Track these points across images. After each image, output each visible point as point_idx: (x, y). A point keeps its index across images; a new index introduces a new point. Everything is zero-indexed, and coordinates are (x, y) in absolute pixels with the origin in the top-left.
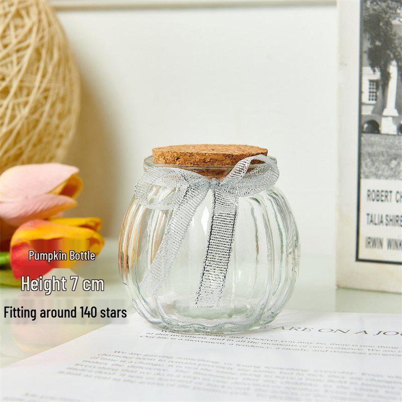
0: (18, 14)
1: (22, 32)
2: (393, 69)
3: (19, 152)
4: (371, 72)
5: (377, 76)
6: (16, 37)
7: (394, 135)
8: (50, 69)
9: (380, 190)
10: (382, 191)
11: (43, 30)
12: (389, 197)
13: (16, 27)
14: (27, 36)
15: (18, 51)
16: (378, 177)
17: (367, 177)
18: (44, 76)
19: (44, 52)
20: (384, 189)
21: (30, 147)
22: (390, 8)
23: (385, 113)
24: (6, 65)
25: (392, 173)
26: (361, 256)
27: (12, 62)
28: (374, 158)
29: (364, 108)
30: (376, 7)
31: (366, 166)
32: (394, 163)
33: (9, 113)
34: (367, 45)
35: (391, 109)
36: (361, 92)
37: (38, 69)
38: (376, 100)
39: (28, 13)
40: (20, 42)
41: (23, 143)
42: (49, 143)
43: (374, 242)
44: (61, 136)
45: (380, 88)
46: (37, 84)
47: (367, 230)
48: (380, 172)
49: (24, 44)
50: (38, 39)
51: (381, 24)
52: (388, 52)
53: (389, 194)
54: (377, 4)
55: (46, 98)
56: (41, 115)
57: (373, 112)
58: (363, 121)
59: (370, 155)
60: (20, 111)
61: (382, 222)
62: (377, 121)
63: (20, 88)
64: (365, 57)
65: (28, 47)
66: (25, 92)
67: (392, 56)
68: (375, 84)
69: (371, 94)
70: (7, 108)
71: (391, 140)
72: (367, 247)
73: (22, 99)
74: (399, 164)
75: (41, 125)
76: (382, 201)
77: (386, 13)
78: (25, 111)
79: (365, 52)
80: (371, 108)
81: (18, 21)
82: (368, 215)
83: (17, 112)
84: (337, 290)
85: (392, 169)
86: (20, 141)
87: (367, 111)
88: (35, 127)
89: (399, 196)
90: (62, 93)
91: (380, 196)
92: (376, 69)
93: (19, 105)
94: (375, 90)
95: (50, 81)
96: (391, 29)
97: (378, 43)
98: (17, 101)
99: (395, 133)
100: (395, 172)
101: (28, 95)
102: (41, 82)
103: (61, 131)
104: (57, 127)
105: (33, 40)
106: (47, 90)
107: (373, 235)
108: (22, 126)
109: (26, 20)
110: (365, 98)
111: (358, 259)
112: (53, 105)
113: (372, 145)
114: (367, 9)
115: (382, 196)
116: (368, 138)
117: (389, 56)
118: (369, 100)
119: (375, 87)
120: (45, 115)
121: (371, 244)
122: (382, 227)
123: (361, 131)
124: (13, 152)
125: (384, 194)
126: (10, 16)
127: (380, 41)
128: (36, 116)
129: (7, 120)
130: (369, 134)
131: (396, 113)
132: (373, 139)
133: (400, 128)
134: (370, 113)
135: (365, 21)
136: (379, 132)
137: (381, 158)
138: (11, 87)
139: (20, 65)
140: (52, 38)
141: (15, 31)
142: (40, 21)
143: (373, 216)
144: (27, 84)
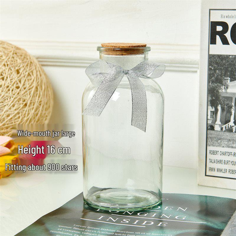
0: (29, 75)
1: (31, 82)
2: (219, 108)
4: (211, 108)
5: (213, 110)
6: (29, 84)
8: (41, 94)
9: (214, 150)
11: (38, 79)
12: (217, 153)
13: (28, 80)
14: (32, 83)
15: (29, 90)
16: (213, 146)
17: (209, 146)
18: (39, 97)
19: (39, 88)
20: (216, 150)
22: (218, 86)
23: (216, 123)
24: (25, 96)
25: (219, 145)
26: (207, 174)
27: (27, 94)
28: (212, 139)
29: (208, 121)
30: (213, 85)
31: (209, 142)
32: (219, 141)
34: (210, 98)
35: (218, 122)
36: (207, 115)
37: (37, 94)
38: (213, 118)
39: (33, 74)
43: (212, 169)
45: (215, 114)
46: (37, 100)
47: (209, 165)
48: (214, 144)
49: (31, 87)
50: (36, 83)
51: (215, 91)
52: (218, 101)
54: (214, 84)
55: (40, 105)
56: (39, 111)
58: (208, 126)
59: (210, 138)
61: (215, 162)
62: (213, 126)
64: (209, 103)
65: (33, 87)
66: (32, 104)
69: (211, 116)
70: (26, 111)
71: (218, 133)
72: (209, 171)
73: (31, 107)
74: (221, 141)
77: (217, 88)
78: (33, 111)
79: (209, 101)
80: (211, 121)
81: (29, 78)
82: (210, 159)
84: (198, 186)
85: (219, 143)
87: (210, 122)
89: (221, 153)
91: (214, 153)
92: (213, 107)
94: (212, 115)
96: (219, 93)
97: (214, 98)
98: (29, 108)
99: (220, 130)
101: (34, 105)
104: (45, 114)
105: (35, 84)
106: (40, 102)
107: (211, 167)
108: (32, 116)
109: (32, 76)
110: (209, 117)
111: (206, 175)
112: (43, 106)
113: (211, 134)
114: (210, 86)
117: (218, 103)
119: (212, 113)
122: (215, 164)
123: (207, 129)
125: (215, 152)
126: (26, 76)
127: (215, 97)
129: (26, 115)
130: (210, 131)
131: (220, 123)
132: (212, 132)
133: (222, 129)
134: (211, 123)
135: (209, 90)
136: (214, 130)
137: (215, 139)
138: (28, 103)
139: (30, 95)
140: (42, 81)
141: (28, 82)
142: (37, 75)
143: (212, 160)
144: (33, 101)
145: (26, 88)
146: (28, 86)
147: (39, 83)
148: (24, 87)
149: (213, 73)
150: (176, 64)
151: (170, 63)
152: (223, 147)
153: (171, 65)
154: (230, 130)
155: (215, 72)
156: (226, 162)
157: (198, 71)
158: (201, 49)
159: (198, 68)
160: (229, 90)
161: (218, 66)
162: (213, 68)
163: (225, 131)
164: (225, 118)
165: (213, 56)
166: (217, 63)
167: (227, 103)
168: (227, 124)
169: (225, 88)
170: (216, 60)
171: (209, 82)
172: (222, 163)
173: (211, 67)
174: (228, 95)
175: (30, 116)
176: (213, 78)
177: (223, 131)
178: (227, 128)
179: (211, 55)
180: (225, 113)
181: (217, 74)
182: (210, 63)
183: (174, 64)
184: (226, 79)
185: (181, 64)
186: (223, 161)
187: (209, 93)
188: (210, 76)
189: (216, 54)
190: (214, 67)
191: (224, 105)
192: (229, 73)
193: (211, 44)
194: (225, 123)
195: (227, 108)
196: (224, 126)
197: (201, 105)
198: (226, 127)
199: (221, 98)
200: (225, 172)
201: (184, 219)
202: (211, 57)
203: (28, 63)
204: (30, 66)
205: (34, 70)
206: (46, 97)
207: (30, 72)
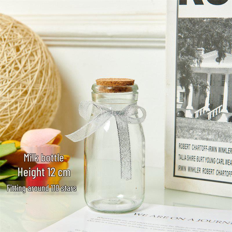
0: (32, 55)
1: (34, 63)
2: (191, 88)
3: (32, 120)
4: (181, 88)
5: (184, 90)
6: (31, 66)
7: (191, 118)
8: (47, 80)
10: (186, 144)
11: (44, 61)
12: (189, 147)
13: (31, 61)
14: (35, 65)
15: (31, 73)
16: (184, 137)
17: (179, 137)
18: (44, 84)
19: (44, 72)
21: (37, 118)
22: (190, 59)
23: (187, 108)
24: (26, 80)
25: (190, 136)
26: (176, 174)
27: (29, 79)
28: (182, 129)
29: (177, 105)
30: (183, 59)
31: (178, 132)
32: (191, 131)
33: (27, 102)
34: (179, 76)
35: (190, 106)
36: (176, 98)
37: (41, 80)
38: (183, 102)
39: (37, 55)
40: (33, 68)
41: (34, 116)
42: (46, 115)
43: (182, 168)
44: (52, 111)
45: (185, 96)
46: (40, 88)
47: (179, 162)
48: (185, 135)
49: (34, 70)
50: (41, 66)
51: (185, 67)
52: (189, 79)
53: (189, 145)
54: (184, 57)
55: (45, 94)
56: (42, 103)
57: (182, 107)
58: (177, 111)
59: (180, 127)
61: (185, 159)
62: (184, 111)
63: (33, 91)
64: (178, 81)
65: (36, 70)
66: (35, 92)
67: (190, 81)
68: (183, 94)
69: (181, 99)
70: (26, 101)
71: (190, 121)
72: (179, 170)
73: (33, 96)
74: (193, 132)
75: (42, 107)
76: (186, 149)
77: (188, 62)
78: (35, 102)
79: (178, 79)
80: (181, 105)
81: (32, 58)
82: (179, 155)
83: (31, 102)
84: (165, 189)
85: (190, 134)
86: (32, 116)
87: (179, 107)
88: (40, 108)
89: (193, 147)
90: (52, 91)
91: (185, 147)
92: (183, 87)
93: (32, 98)
94: (182, 97)
95: (47, 86)
96: (190, 69)
97: (184, 75)
98: (31, 97)
99: (192, 117)
100: (192, 136)
101: (36, 94)
102: (43, 87)
103: (52, 109)
104: (50, 107)
105: (39, 67)
106: (45, 90)
107: (181, 165)
108: (34, 108)
109: (36, 57)
110: (178, 101)
111: (174, 176)
112: (48, 97)
113: (181, 122)
114: (179, 59)
115: (186, 146)
116: (179, 119)
117: (189, 81)
118: (180, 101)
120: (44, 102)
121: (181, 169)
122: (186, 161)
123: (176, 116)
124: (29, 120)
126: (28, 56)
127: (185, 74)
128: (40, 103)
129: (26, 106)
130: (180, 118)
131: (192, 108)
132: (182, 120)
133: (194, 115)
136: (184, 117)
137: (186, 129)
138: (28, 90)
139: (33, 79)
140: (48, 64)
141: (30, 63)
142: (42, 57)
143: (182, 156)
144: (36, 88)
145: (28, 71)
146: (30, 68)
147: (45, 66)
148: (26, 68)
149: (183, 43)
152: (196, 139)
154: (204, 117)
155: (186, 41)
156: (200, 159)
160: (203, 65)
161: (190, 33)
162: (183, 36)
163: (198, 118)
164: (198, 102)
165: (183, 20)
166: (188, 30)
167: (201, 81)
168: (201, 110)
169: (197, 62)
170: (187, 25)
171: (178, 54)
172: (195, 160)
173: (181, 35)
174: (201, 71)
176: (183, 49)
177: (196, 118)
178: (201, 115)
179: (181, 18)
180: (198, 94)
181: (188, 44)
182: (179, 30)
184: (199, 50)
186: (196, 158)
187: (178, 69)
188: (179, 47)
189: (187, 17)
190: (185, 35)
191: (197, 84)
192: (202, 42)
193: (180, 4)
194: (199, 109)
195: (200, 88)
196: (197, 112)
197: (168, 85)
198: (199, 113)
199: (193, 75)
200: (198, 171)
202: (181, 22)
203: (31, 41)
204: (34, 45)
205: (38, 49)
206: (52, 86)
207: (34, 51)
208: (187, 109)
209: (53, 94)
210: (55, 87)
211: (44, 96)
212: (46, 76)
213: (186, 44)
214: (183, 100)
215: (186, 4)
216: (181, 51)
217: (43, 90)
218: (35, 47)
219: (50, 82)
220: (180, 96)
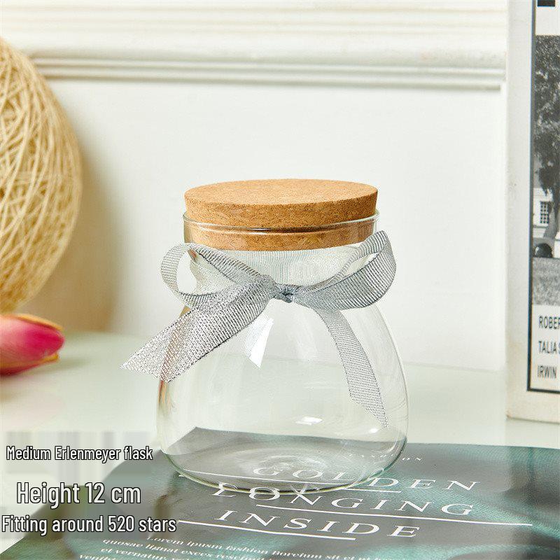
0: (8, 105)
1: (14, 125)
3: (18, 253)
4: (543, 193)
5: (549, 198)
6: (8, 133)
8: (46, 160)
9: (553, 317)
10: (556, 318)
11: (36, 118)
13: (7, 121)
14: (18, 130)
15: (10, 148)
16: (550, 303)
17: (539, 303)
18: (39, 170)
19: (38, 142)
20: (557, 316)
21: (30, 245)
23: (558, 237)
26: (533, 386)
27: (4, 162)
28: (546, 284)
29: (535, 230)
30: (547, 127)
31: (538, 291)
33: (5, 215)
34: (538, 165)
36: (532, 214)
37: (33, 163)
38: (548, 222)
39: (19, 104)
40: (12, 138)
41: (22, 243)
42: (49, 237)
43: (547, 371)
44: (63, 226)
45: (553, 210)
46: (33, 180)
47: (539, 359)
48: (553, 298)
49: (16, 140)
51: (553, 144)
54: (549, 123)
55: (43, 192)
56: (39, 212)
57: (545, 235)
58: (534, 245)
59: (541, 279)
60: (16, 213)
61: (555, 350)
62: (550, 245)
63: (15, 188)
64: (536, 177)
65: (21, 141)
66: (20, 191)
68: (547, 206)
69: (543, 217)
70: (3, 211)
72: (539, 376)
73: (18, 200)
75: (40, 222)
76: (555, 328)
77: (558, 133)
78: (22, 212)
79: (536, 173)
80: (543, 231)
81: (9, 114)
82: (540, 342)
83: (13, 214)
84: (507, 420)
86: (19, 242)
87: (539, 234)
88: (34, 223)
90: (60, 183)
91: (552, 323)
92: (548, 190)
93: (14, 206)
95: (47, 173)
97: (550, 164)
98: (12, 202)
101: (24, 193)
102: (37, 177)
103: (62, 221)
104: (58, 219)
105: (25, 133)
106: (44, 183)
107: (545, 364)
108: (20, 227)
109: (18, 111)
110: (537, 220)
111: (529, 389)
112: (52, 198)
113: (544, 269)
114: (538, 128)
115: (555, 323)
116: (540, 262)
118: (541, 222)
119: (547, 209)
120: (44, 211)
121: (544, 373)
122: (556, 355)
123: (532, 255)
124: (12, 255)
127: (552, 162)
128: (34, 213)
129: (3, 223)
130: (541, 259)
132: (545, 263)
134: (541, 236)
135: (535, 141)
136: (551, 256)
137: (554, 284)
138: (6, 188)
139: (14, 164)
140: (47, 123)
141: (6, 126)
142: (32, 107)
143: (546, 344)
144: (22, 182)
145: (3, 144)
146: (6, 138)
147: (40, 128)
149: (546, 92)
150: (439, 66)
151: (421, 65)
153: (424, 69)
155: (553, 87)
157: (504, 87)
158: (513, 22)
159: (502, 77)
162: (546, 77)
165: (548, 40)
166: (558, 62)
170: (556, 52)
171: (534, 117)
173: (542, 74)
175: (15, 225)
176: (547, 106)
179: (542, 37)
182: (538, 63)
183: (433, 66)
185: (454, 66)
187: (536, 150)
188: (538, 100)
189: (555, 35)
190: (551, 73)
193: (538, 6)
197: (512, 186)
201: (467, 512)
202: (541, 45)
203: (5, 72)
204: (12, 80)
205: (23, 90)
206: (59, 171)
207: (12, 97)
208: (557, 240)
209: (62, 189)
210: (65, 171)
211: (41, 197)
212: (44, 151)
213: (555, 95)
214: (548, 218)
215: (554, 5)
216: (543, 109)
217: (39, 184)
218: (16, 86)
219: (54, 163)
220: (542, 210)
